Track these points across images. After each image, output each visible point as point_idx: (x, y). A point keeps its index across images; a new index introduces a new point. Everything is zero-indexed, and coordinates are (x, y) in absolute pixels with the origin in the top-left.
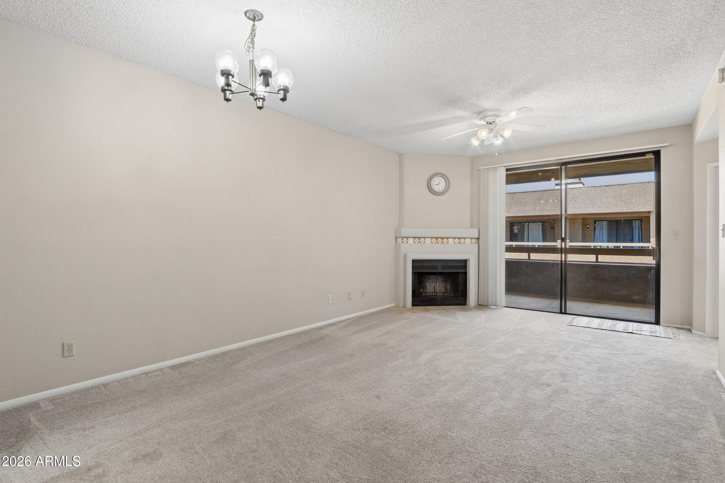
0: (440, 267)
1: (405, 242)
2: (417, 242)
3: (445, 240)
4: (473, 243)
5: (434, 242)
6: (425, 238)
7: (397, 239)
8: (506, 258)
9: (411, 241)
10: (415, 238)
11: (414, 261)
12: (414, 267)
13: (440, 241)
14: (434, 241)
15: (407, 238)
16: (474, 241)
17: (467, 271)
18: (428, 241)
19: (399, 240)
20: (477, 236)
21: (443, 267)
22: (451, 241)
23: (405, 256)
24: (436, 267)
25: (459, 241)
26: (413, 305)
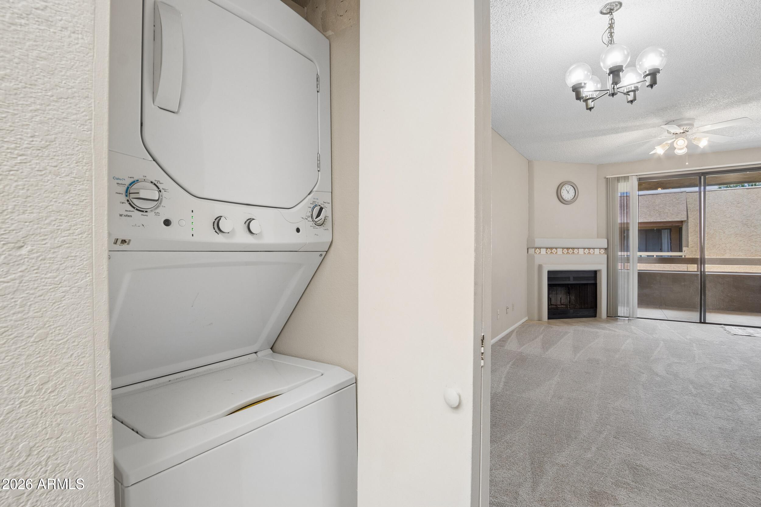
0: (572, 278)
1: (538, 253)
2: (549, 253)
3: (576, 250)
4: (602, 253)
5: (565, 253)
6: (556, 248)
7: (529, 249)
8: (638, 269)
9: (543, 251)
10: (547, 248)
11: (549, 272)
12: (549, 279)
13: (570, 251)
14: (565, 251)
15: (540, 248)
16: (603, 251)
17: (597, 282)
18: (560, 251)
19: (532, 251)
20: (606, 247)
21: (575, 279)
22: (581, 251)
23: (540, 267)
24: (569, 278)
25: (588, 251)
26: (549, 318)
